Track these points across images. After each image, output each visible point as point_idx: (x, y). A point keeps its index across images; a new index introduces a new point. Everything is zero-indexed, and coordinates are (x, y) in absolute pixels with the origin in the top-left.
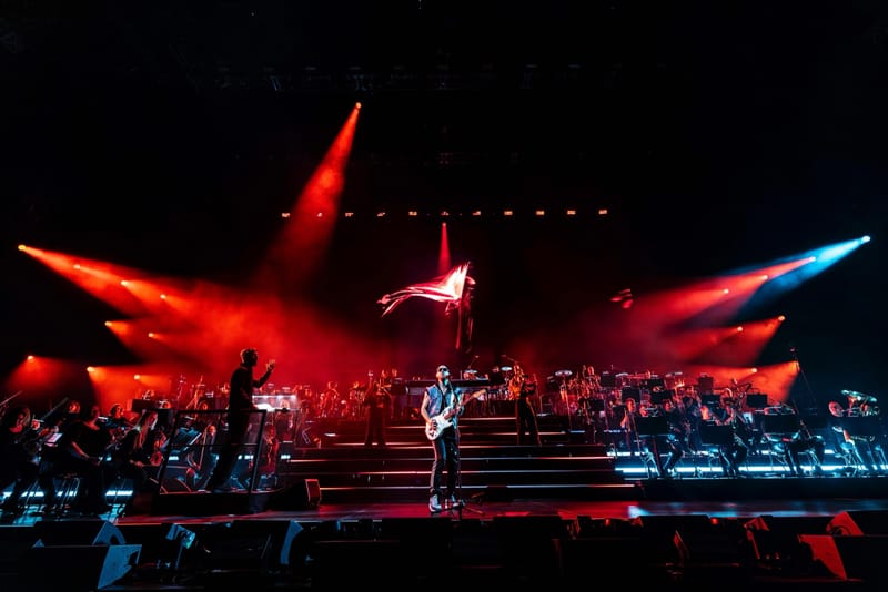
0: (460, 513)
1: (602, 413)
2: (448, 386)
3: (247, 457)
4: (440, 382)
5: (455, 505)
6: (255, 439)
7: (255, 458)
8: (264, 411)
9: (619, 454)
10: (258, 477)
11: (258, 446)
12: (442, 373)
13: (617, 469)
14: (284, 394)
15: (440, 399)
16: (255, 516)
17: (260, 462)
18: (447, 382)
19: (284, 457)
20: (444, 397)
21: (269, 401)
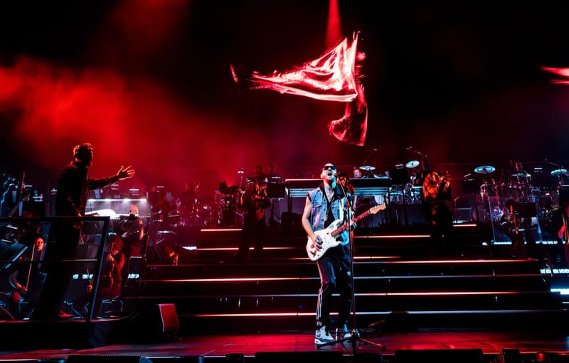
0: (354, 345)
1: (534, 219)
2: (335, 190)
3: (85, 276)
4: (326, 185)
5: (348, 335)
6: (95, 253)
7: (95, 278)
8: (107, 219)
9: (556, 271)
10: (99, 301)
11: (98, 263)
12: (328, 174)
13: (553, 290)
14: (131, 196)
15: (325, 207)
16: (97, 351)
17: (102, 283)
18: (334, 185)
19: (132, 276)
20: (329, 204)
21: (113, 206)
